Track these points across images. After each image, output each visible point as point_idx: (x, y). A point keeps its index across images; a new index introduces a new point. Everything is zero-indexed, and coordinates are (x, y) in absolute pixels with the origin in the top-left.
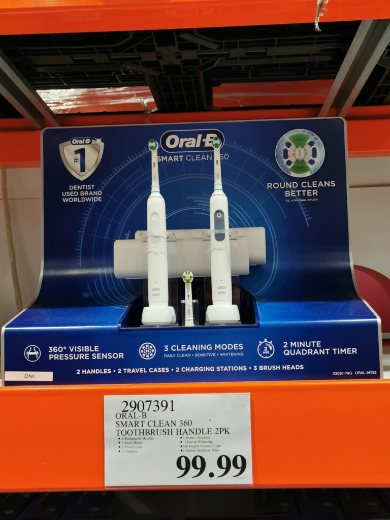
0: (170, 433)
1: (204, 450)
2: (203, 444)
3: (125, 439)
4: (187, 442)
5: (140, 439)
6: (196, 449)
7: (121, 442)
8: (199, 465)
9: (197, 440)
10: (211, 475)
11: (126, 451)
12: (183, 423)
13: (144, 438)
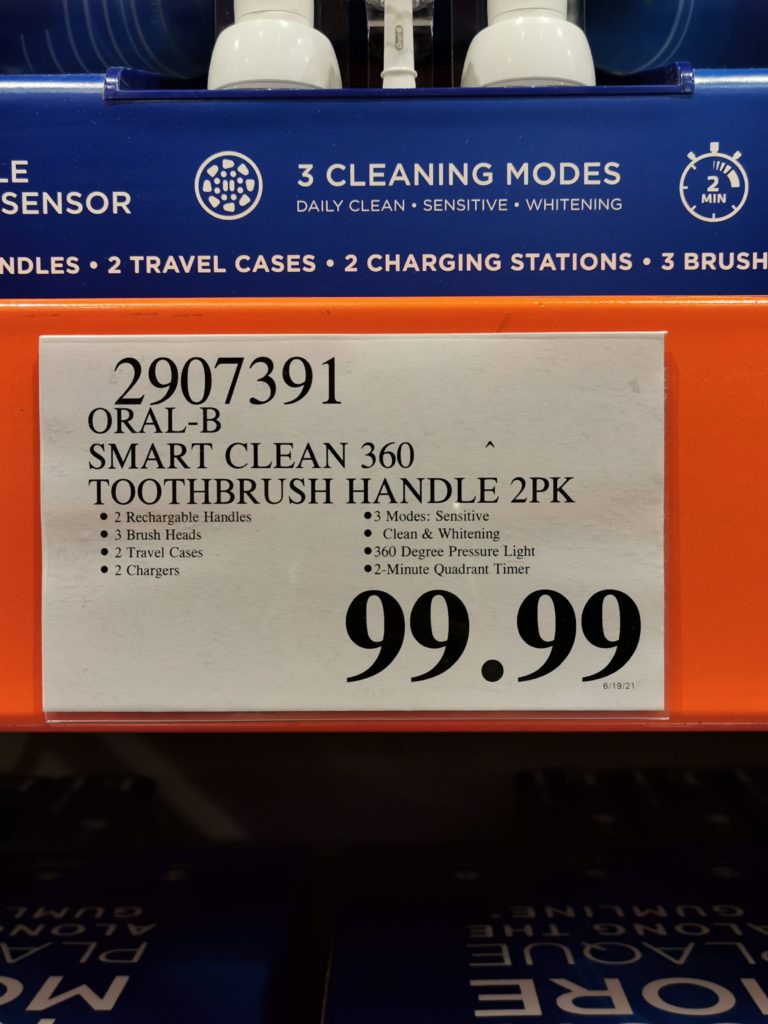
0: (321, 497)
1: (464, 570)
2: (461, 544)
3: (130, 517)
4: (389, 534)
5: (194, 518)
6: (429, 562)
7: (112, 532)
8: (440, 627)
9: (434, 526)
10: (493, 671)
11: (133, 570)
12: (377, 453)
13: (210, 517)
